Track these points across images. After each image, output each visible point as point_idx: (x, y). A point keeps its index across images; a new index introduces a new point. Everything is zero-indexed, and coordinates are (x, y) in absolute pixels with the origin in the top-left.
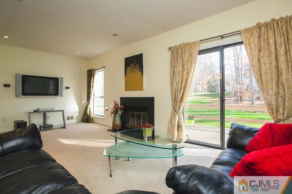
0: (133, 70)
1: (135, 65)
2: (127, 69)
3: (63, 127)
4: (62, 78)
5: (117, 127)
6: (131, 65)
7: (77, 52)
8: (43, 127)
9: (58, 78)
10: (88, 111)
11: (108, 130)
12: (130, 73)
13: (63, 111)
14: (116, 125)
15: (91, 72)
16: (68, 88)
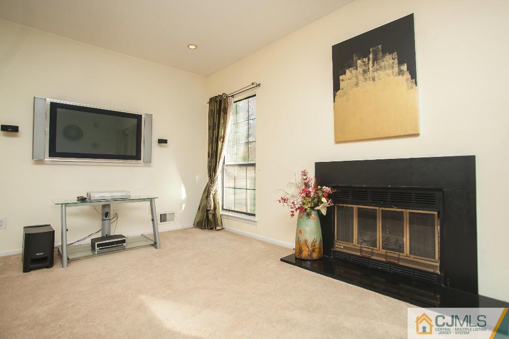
0: (370, 74)
1: (375, 59)
2: (341, 77)
3: (153, 243)
4: (150, 116)
5: (313, 251)
6: (359, 61)
7: (188, 46)
8: (99, 245)
9: (141, 115)
10: (212, 200)
11: (282, 260)
12: (357, 84)
13: (151, 200)
14: (310, 247)
15: (220, 101)
16: (165, 141)
